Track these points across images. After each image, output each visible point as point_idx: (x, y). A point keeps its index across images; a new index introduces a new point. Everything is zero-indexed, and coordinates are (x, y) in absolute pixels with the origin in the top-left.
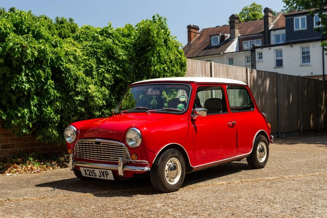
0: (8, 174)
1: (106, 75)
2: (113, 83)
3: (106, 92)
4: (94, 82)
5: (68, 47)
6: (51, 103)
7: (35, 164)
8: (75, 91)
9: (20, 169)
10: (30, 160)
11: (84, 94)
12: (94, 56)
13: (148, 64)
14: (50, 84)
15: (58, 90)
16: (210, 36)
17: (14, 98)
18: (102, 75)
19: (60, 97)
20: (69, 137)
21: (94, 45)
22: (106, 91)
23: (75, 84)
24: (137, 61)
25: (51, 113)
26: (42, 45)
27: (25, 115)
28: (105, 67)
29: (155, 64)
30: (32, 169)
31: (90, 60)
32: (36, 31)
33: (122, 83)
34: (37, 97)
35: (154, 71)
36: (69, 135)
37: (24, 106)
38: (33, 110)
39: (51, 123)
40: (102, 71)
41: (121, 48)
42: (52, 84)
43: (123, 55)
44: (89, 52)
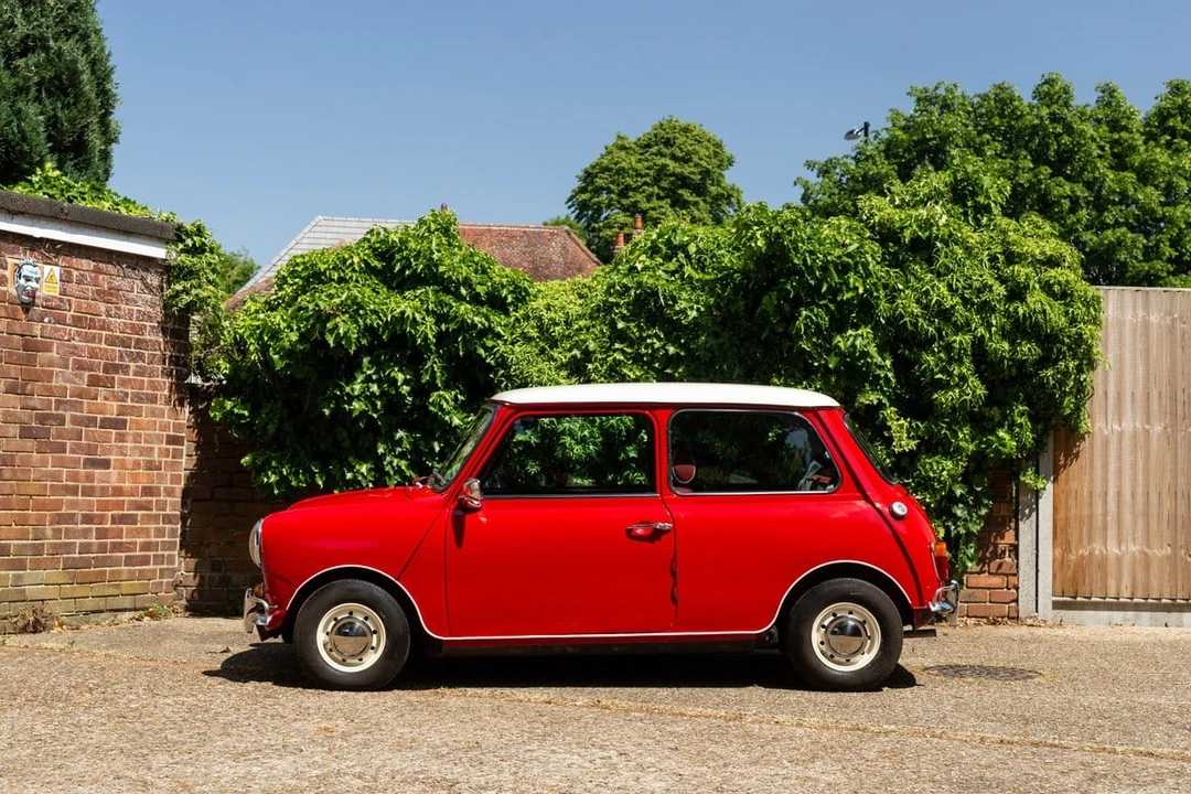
40: (615, 359)
41: (694, 289)
42: (446, 400)
43: (692, 308)
44: (597, 305)
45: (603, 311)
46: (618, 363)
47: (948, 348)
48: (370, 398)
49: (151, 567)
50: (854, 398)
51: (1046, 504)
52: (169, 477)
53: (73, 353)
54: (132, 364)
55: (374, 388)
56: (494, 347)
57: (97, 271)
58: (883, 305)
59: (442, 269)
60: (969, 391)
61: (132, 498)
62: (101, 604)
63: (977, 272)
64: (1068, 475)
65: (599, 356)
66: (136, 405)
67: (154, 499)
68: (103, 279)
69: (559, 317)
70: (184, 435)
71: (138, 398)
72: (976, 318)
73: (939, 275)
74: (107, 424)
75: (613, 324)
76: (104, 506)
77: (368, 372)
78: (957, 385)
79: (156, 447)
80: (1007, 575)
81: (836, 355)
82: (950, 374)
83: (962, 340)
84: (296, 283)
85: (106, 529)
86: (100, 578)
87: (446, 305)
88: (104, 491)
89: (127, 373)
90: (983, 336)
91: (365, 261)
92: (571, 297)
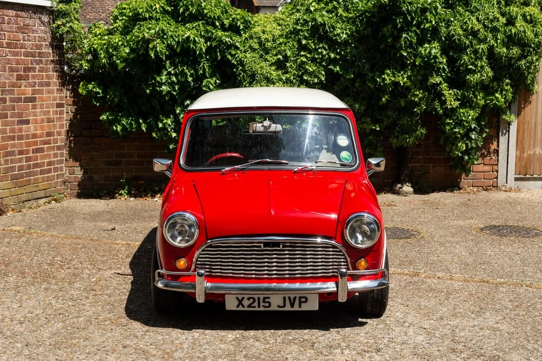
0: (156, 200)
1: (311, 68)
2: (323, 79)
4: (284, 79)
12: (295, 37)
14: (207, 85)
18: (302, 67)
23: (250, 83)
27: (169, 127)
28: (310, 53)
31: (288, 44)
40: (302, 61)
41: (343, 22)
42: (211, 84)
43: (343, 33)
44: (290, 30)
45: (294, 33)
46: (303, 63)
47: (476, 52)
48: (172, 84)
49: (52, 174)
50: (427, 80)
51: (513, 128)
52: (58, 125)
53: (8, 63)
54: (37, 66)
55: (174, 79)
56: (235, 54)
57: (17, 16)
58: (443, 30)
59: (206, 11)
60: (485, 74)
61: (41, 139)
62: (30, 196)
63: (491, 10)
64: (524, 114)
65: (293, 59)
66: (40, 88)
67: (52, 138)
68: (21, 20)
69: (270, 37)
70: (64, 102)
71: (41, 84)
72: (490, 35)
73: (472, 12)
74: (28, 100)
75: (299, 42)
76: (28, 145)
77: (169, 70)
78: (479, 71)
79: (51, 110)
80: (492, 165)
81: (420, 57)
82: (476, 66)
83: (483, 46)
84: (123, 19)
85: (30, 157)
86: (28, 183)
87: (210, 32)
88: (27, 137)
89: (35, 71)
90: (493, 45)
91: (163, 7)
92: (274, 25)
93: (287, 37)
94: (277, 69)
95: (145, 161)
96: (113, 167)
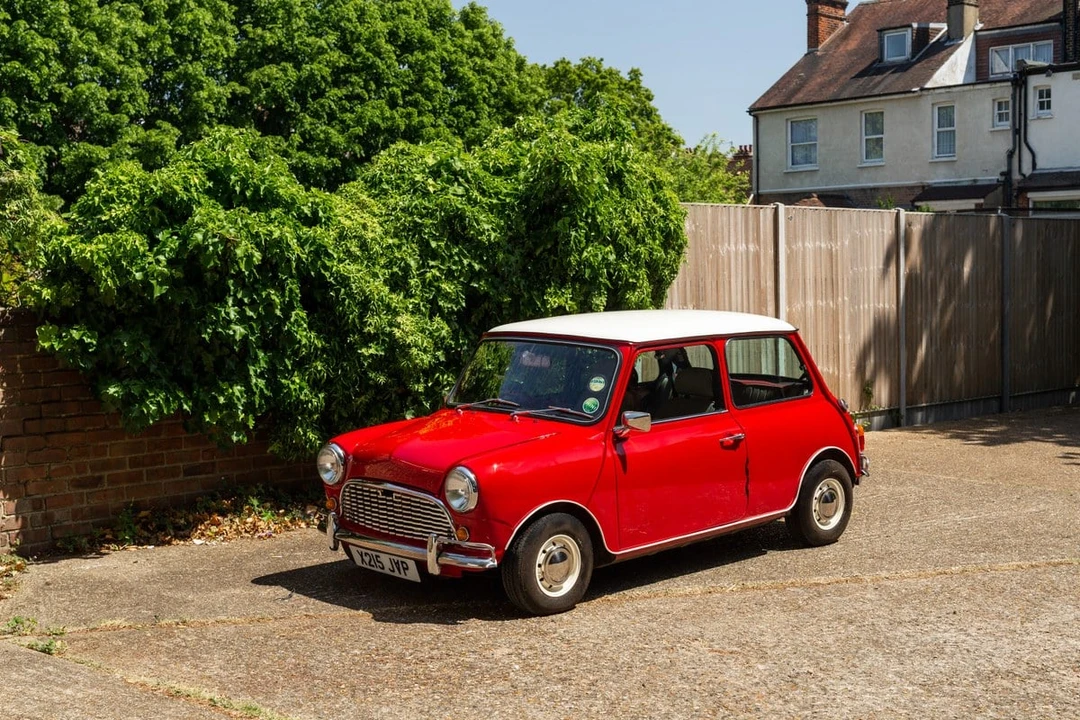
0: (197, 542)
1: (446, 287)
2: (464, 304)
3: (444, 332)
4: (411, 306)
5: (349, 213)
6: (301, 365)
7: (264, 514)
8: (361, 332)
9: (227, 528)
10: (253, 505)
11: (383, 340)
12: (414, 236)
13: (560, 247)
14: (296, 321)
15: (319, 332)
16: (880, 31)
17: (208, 360)
18: (434, 287)
19: (324, 350)
20: (328, 471)
21: (416, 207)
22: (443, 329)
23: (361, 316)
24: (529, 243)
25: (301, 389)
26: (277, 224)
27: (236, 401)
28: (442, 264)
29: (582, 246)
30: (255, 528)
31: (404, 248)
32: (262, 188)
33: (489, 302)
34: (265, 354)
35: (579, 264)
36: (329, 465)
37: (235, 378)
38: (254, 388)
39: (301, 414)
40: (434, 276)
41: (485, 211)
42: (303, 319)
44: (402, 225)
45: (410, 230)
46: (437, 279)
47: (636, 257)
55: (251, 312)
56: (332, 266)
65: (414, 273)
69: (378, 236)
75: (424, 244)
77: (237, 295)
78: (640, 287)
81: (589, 266)
82: (635, 277)
93: (396, 235)
94: (392, 290)
95: (144, 472)
96: (88, 490)
